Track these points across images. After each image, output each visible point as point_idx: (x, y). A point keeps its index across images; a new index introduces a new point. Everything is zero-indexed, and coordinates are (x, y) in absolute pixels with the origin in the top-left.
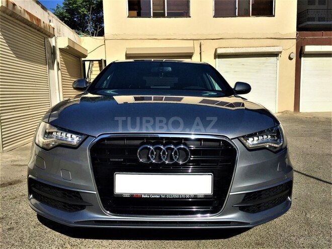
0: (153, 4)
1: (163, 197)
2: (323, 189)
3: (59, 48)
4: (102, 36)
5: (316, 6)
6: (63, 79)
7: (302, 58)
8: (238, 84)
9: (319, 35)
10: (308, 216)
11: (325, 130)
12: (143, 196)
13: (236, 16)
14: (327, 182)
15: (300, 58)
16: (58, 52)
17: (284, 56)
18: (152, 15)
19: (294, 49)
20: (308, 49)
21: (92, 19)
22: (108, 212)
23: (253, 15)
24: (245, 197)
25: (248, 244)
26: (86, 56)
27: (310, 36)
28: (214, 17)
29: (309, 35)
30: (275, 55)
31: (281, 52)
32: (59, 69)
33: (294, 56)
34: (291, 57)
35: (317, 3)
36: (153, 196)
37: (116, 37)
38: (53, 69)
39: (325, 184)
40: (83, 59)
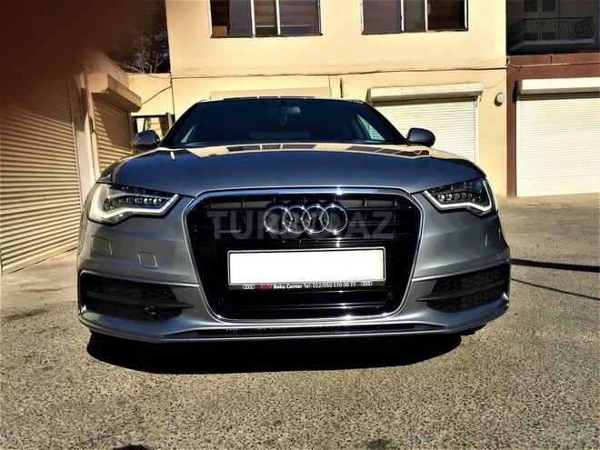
0: (255, 12)
1: (307, 287)
2: (561, 302)
3: (92, 94)
4: (166, 72)
5: (539, 13)
6: (100, 148)
7: (518, 103)
8: (413, 131)
9: (545, 61)
10: (538, 334)
11: (561, 221)
12: (275, 287)
13: (401, 32)
14: (566, 293)
15: (515, 101)
16: (90, 100)
17: (486, 100)
18: (254, 33)
19: (503, 87)
20: (528, 85)
21: (145, 44)
22: (219, 317)
23: (430, 29)
24: (436, 285)
25: (442, 370)
26: (138, 109)
27: (530, 63)
28: (363, 33)
29: (528, 62)
30: (471, 97)
31: (480, 93)
32: (92, 131)
33: (503, 99)
34: (499, 101)
35: (540, 8)
36: (291, 287)
37: (191, 73)
38: (83, 130)
39: (564, 294)
40: (133, 114)
